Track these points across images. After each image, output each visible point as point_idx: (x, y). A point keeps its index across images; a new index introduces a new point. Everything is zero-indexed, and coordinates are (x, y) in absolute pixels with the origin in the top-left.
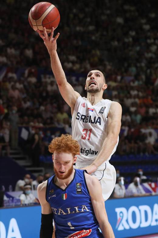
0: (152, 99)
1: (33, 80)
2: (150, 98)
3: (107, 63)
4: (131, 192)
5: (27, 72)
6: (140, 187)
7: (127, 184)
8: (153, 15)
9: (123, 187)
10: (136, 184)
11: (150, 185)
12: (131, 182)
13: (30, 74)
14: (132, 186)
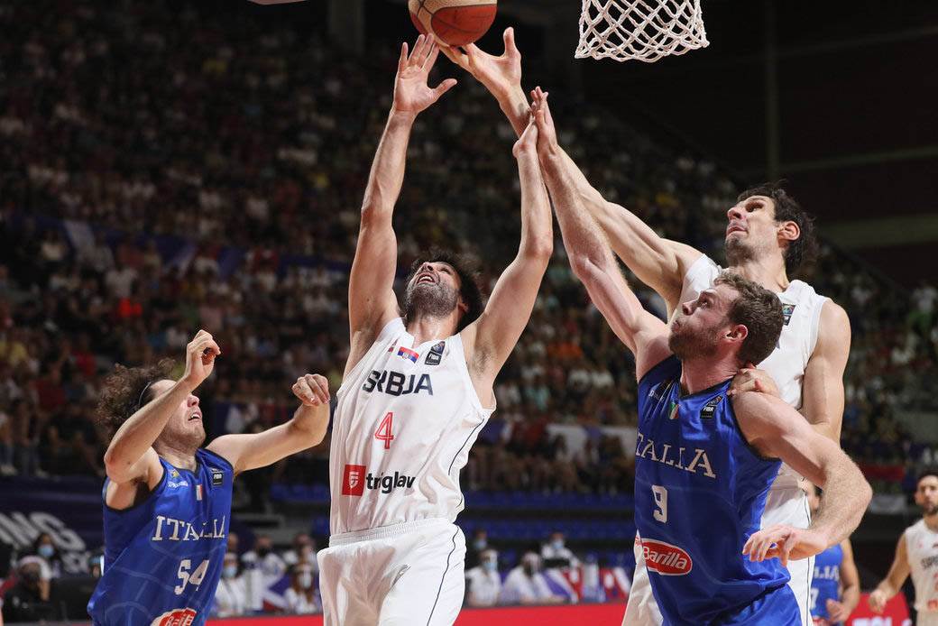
0: (582, 346)
1: (269, 280)
2: (576, 341)
3: (465, 244)
4: (516, 592)
5: (250, 256)
6: (538, 579)
7: (504, 570)
8: (592, 123)
9: (495, 576)
10: (529, 572)
11: (567, 576)
12: (514, 565)
13: (261, 265)
14: (517, 576)
